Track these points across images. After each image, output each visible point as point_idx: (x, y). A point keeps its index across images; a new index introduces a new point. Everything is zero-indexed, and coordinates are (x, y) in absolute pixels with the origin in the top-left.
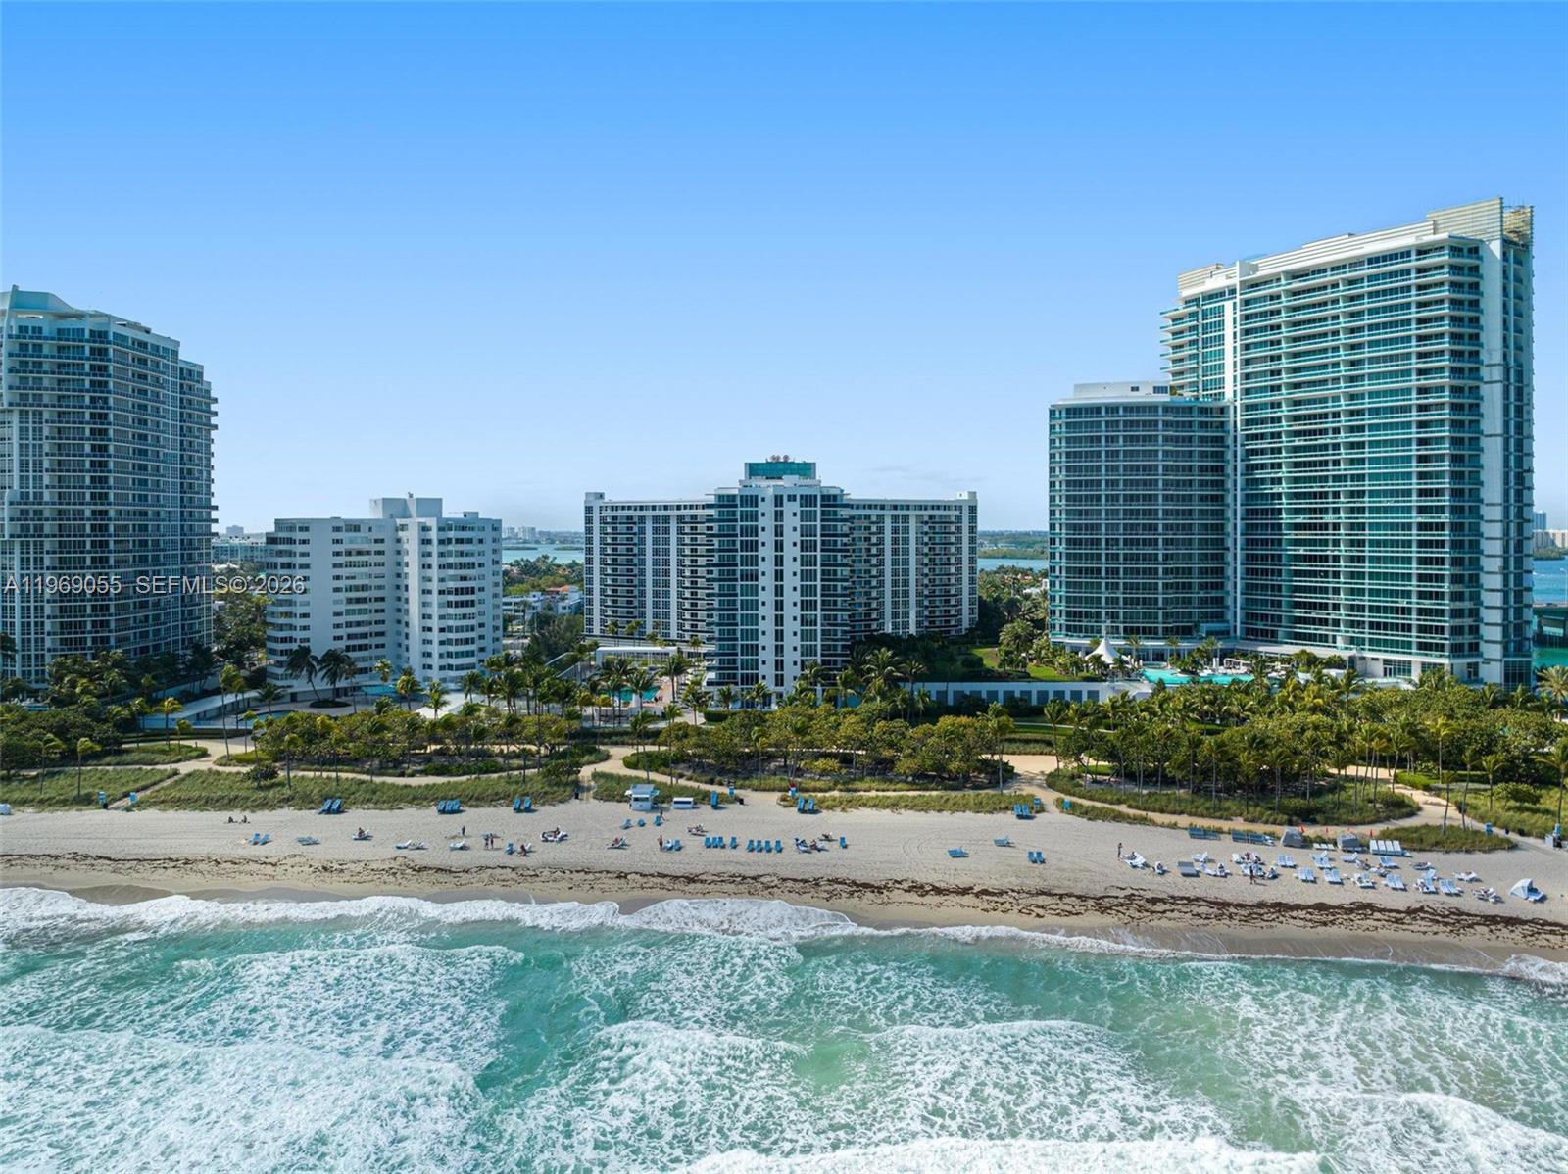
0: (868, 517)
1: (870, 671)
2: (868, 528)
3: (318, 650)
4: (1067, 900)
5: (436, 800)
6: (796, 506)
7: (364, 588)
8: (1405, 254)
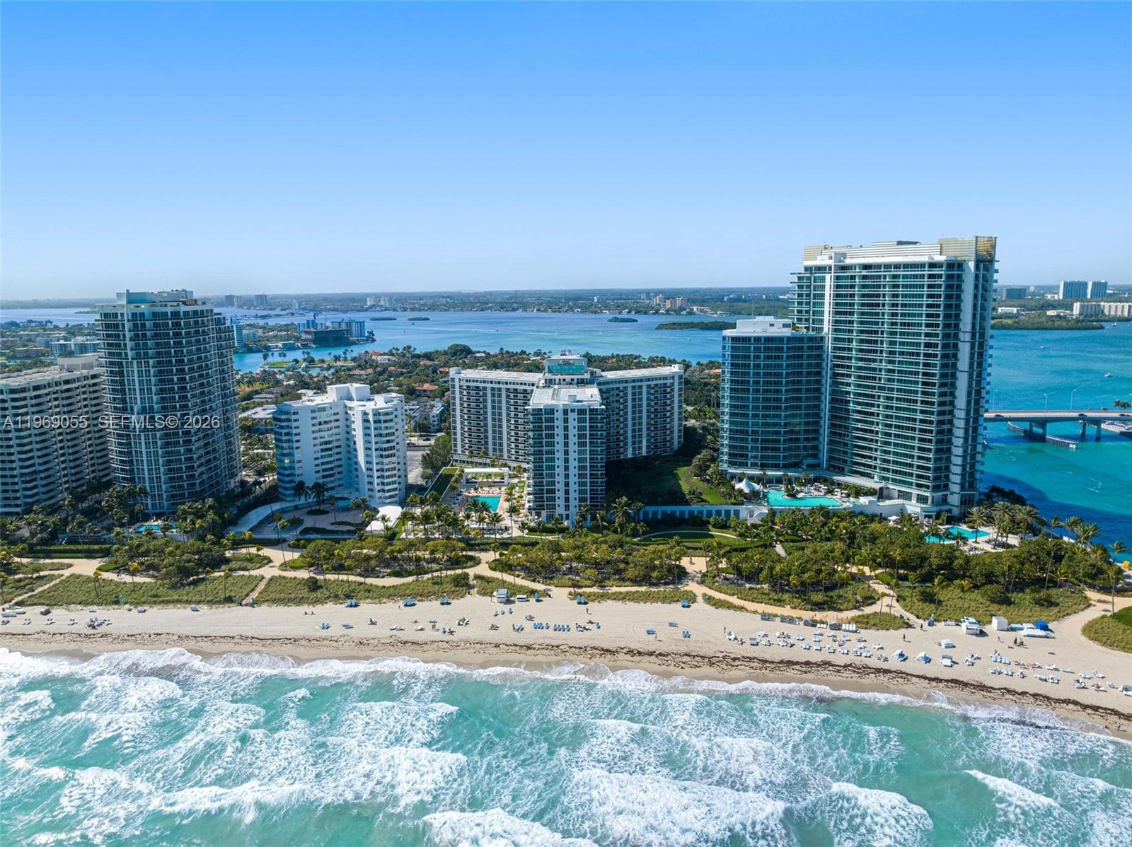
0: (618, 388)
1: (615, 508)
2: (618, 395)
3: (309, 483)
4: (696, 659)
5: (403, 596)
6: (575, 415)
7: (329, 442)
8: (922, 265)
